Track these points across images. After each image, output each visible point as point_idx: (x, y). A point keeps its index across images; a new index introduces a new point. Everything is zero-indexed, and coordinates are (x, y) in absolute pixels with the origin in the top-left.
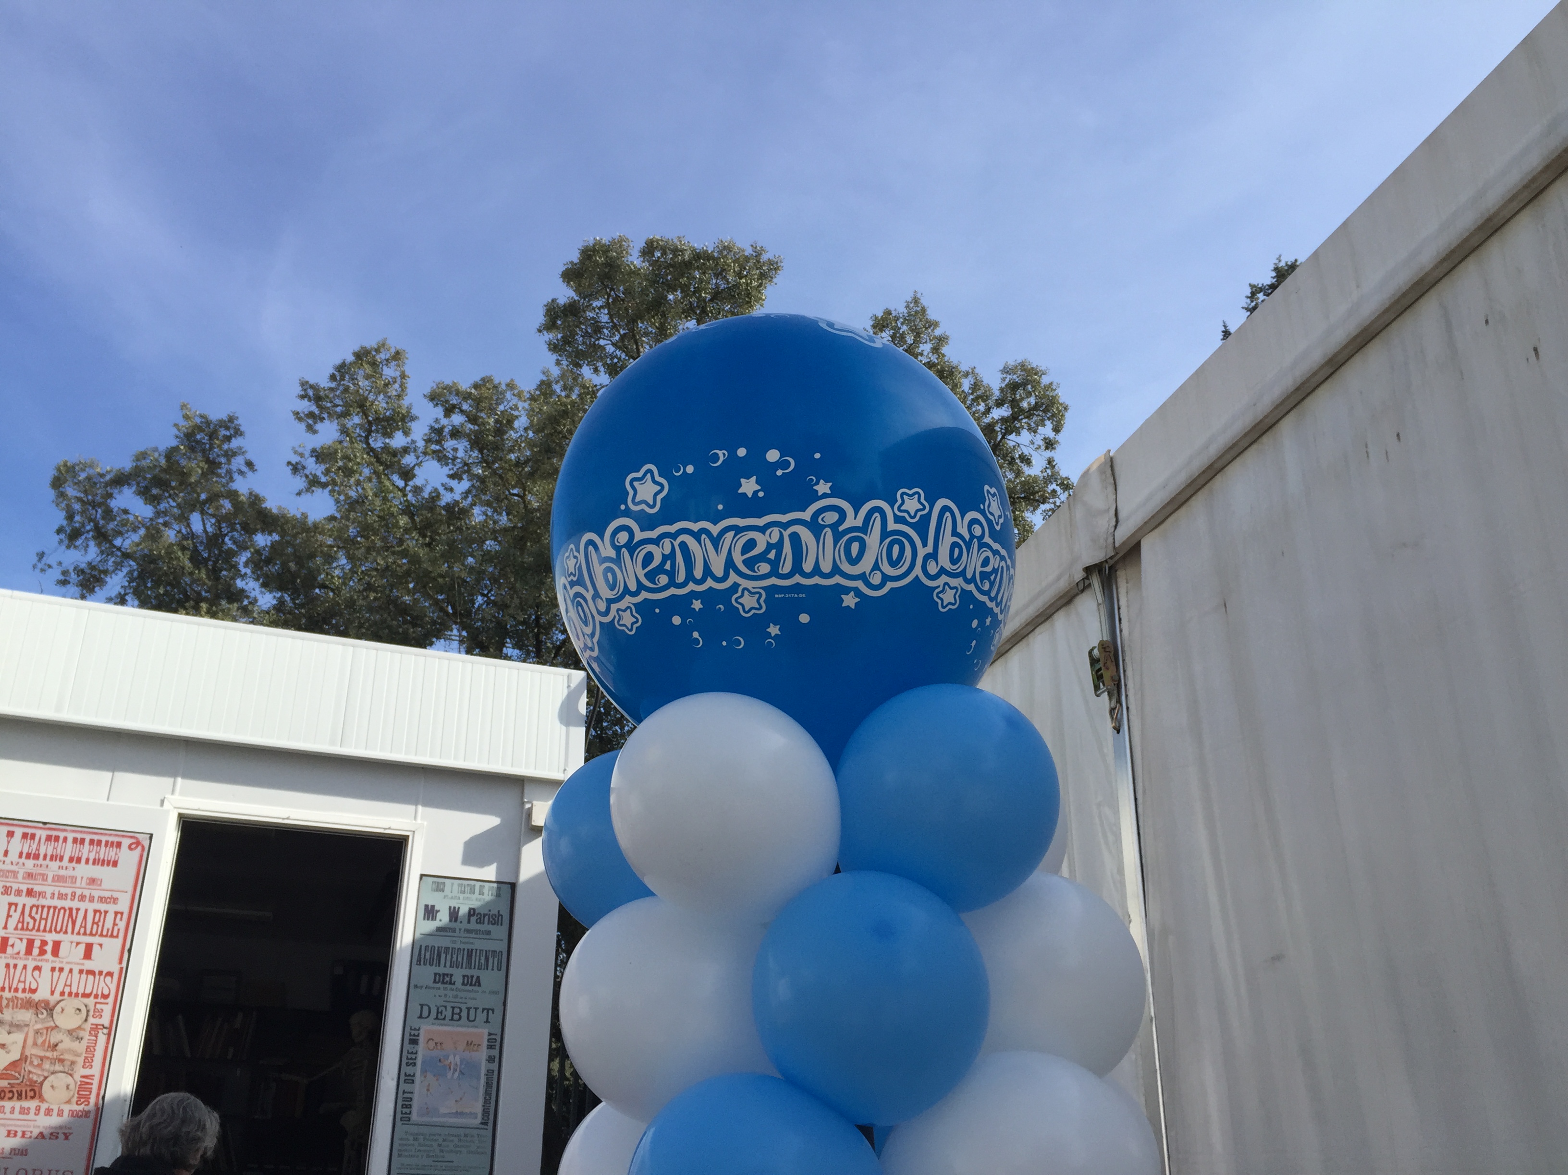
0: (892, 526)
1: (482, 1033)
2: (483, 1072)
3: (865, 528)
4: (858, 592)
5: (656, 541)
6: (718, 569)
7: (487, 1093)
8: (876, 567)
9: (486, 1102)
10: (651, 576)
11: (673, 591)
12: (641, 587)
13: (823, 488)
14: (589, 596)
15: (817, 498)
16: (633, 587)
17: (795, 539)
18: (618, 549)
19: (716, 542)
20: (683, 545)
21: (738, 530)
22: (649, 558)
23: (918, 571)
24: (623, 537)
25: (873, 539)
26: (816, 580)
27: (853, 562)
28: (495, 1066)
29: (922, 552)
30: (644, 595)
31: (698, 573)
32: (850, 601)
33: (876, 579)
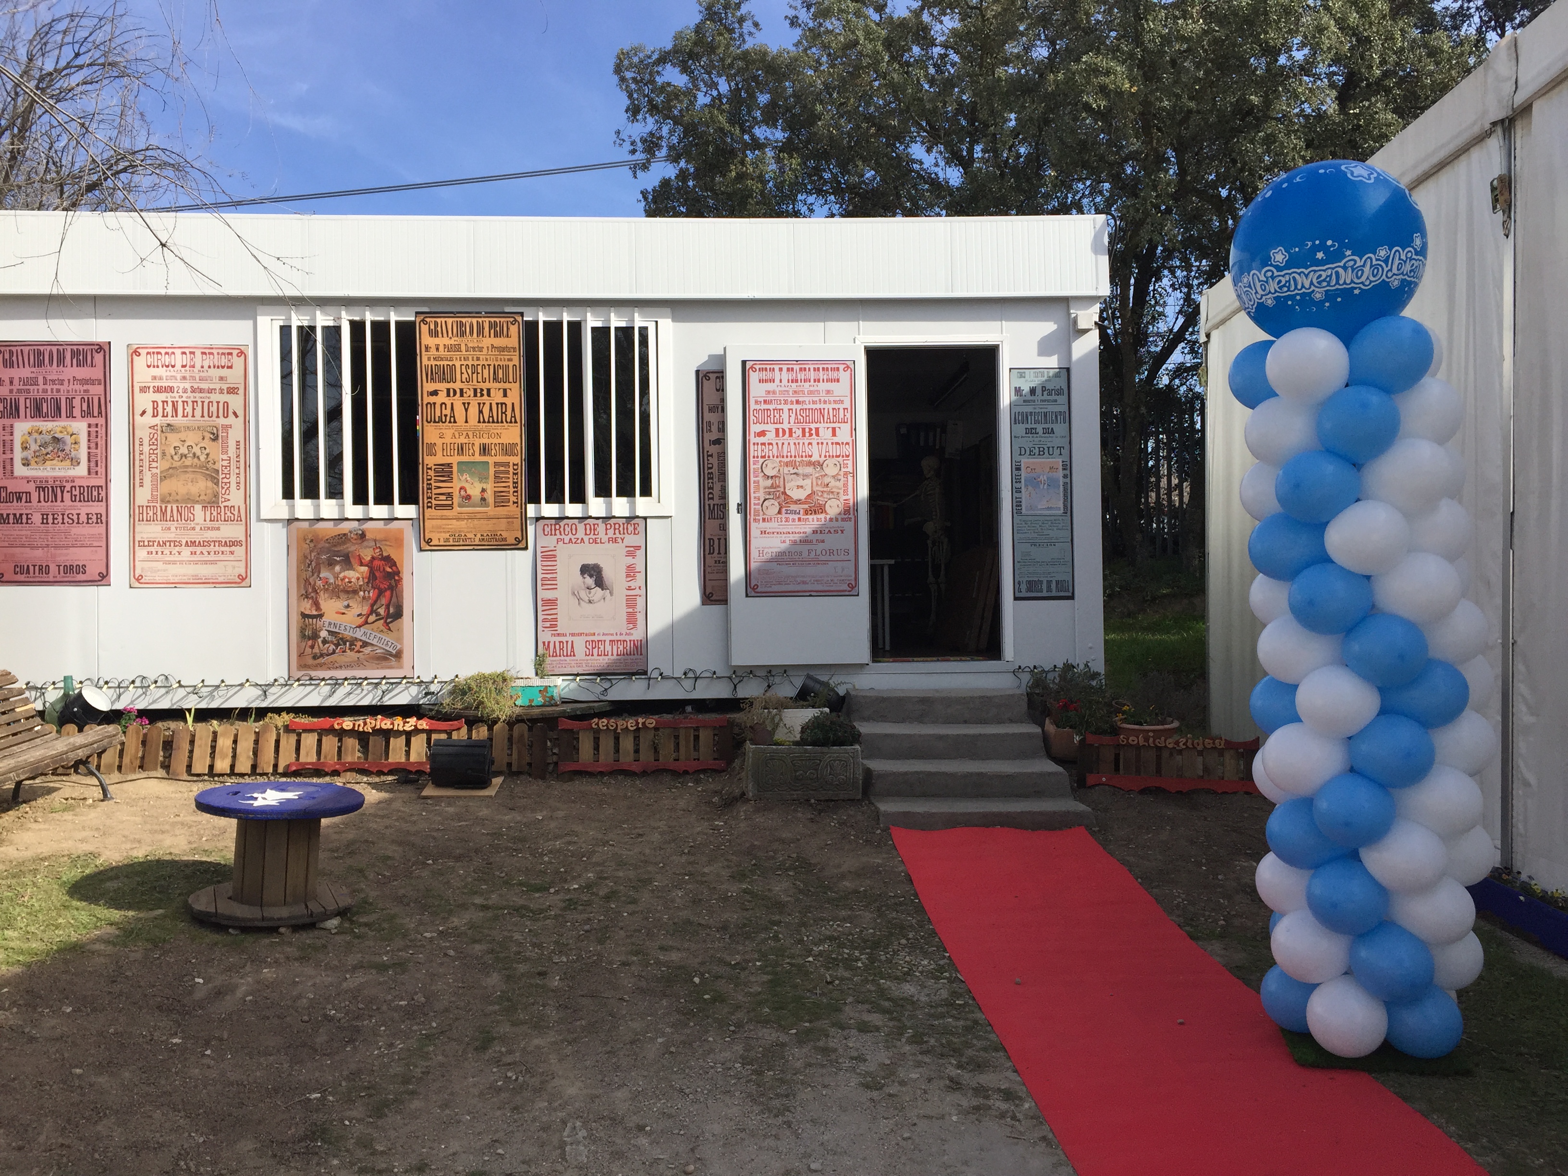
0: (1374, 262)
1: (1058, 461)
2: (1061, 483)
3: (1364, 266)
4: (1360, 288)
5: (1283, 276)
6: (1307, 286)
7: (1065, 496)
8: (1368, 278)
9: (1065, 501)
10: (1280, 288)
11: (1289, 293)
12: (1276, 291)
13: (1348, 253)
14: (1253, 292)
15: (1345, 257)
16: (1273, 291)
17: (1337, 273)
18: (1267, 278)
19: (1307, 276)
20: (1294, 278)
21: (1315, 271)
22: (1280, 282)
23: (1384, 277)
24: (1269, 274)
25: (1367, 269)
26: (1345, 286)
27: (1358, 278)
28: (1068, 480)
29: (1386, 269)
30: (1277, 294)
31: (1299, 287)
32: (1357, 292)
33: (1367, 283)
